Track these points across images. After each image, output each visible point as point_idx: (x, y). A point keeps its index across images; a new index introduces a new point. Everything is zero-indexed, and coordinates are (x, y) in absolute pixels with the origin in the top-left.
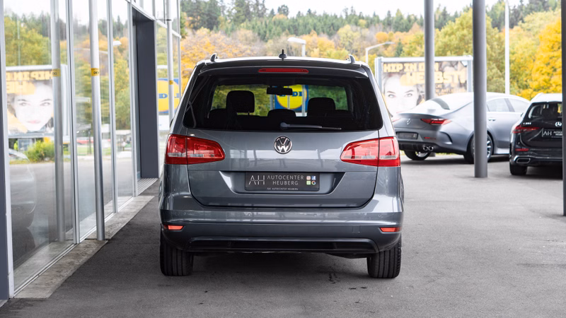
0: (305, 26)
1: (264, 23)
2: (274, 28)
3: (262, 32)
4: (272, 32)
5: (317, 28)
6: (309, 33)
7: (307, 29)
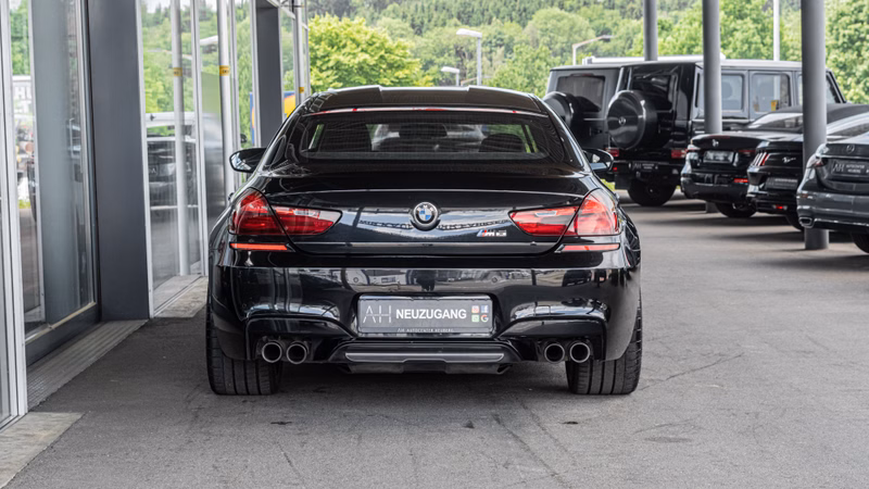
0: (483, 14)
1: (419, 10)
2: (435, 16)
3: (418, 22)
4: (433, 23)
5: (501, 15)
6: (490, 23)
7: (486, 17)
